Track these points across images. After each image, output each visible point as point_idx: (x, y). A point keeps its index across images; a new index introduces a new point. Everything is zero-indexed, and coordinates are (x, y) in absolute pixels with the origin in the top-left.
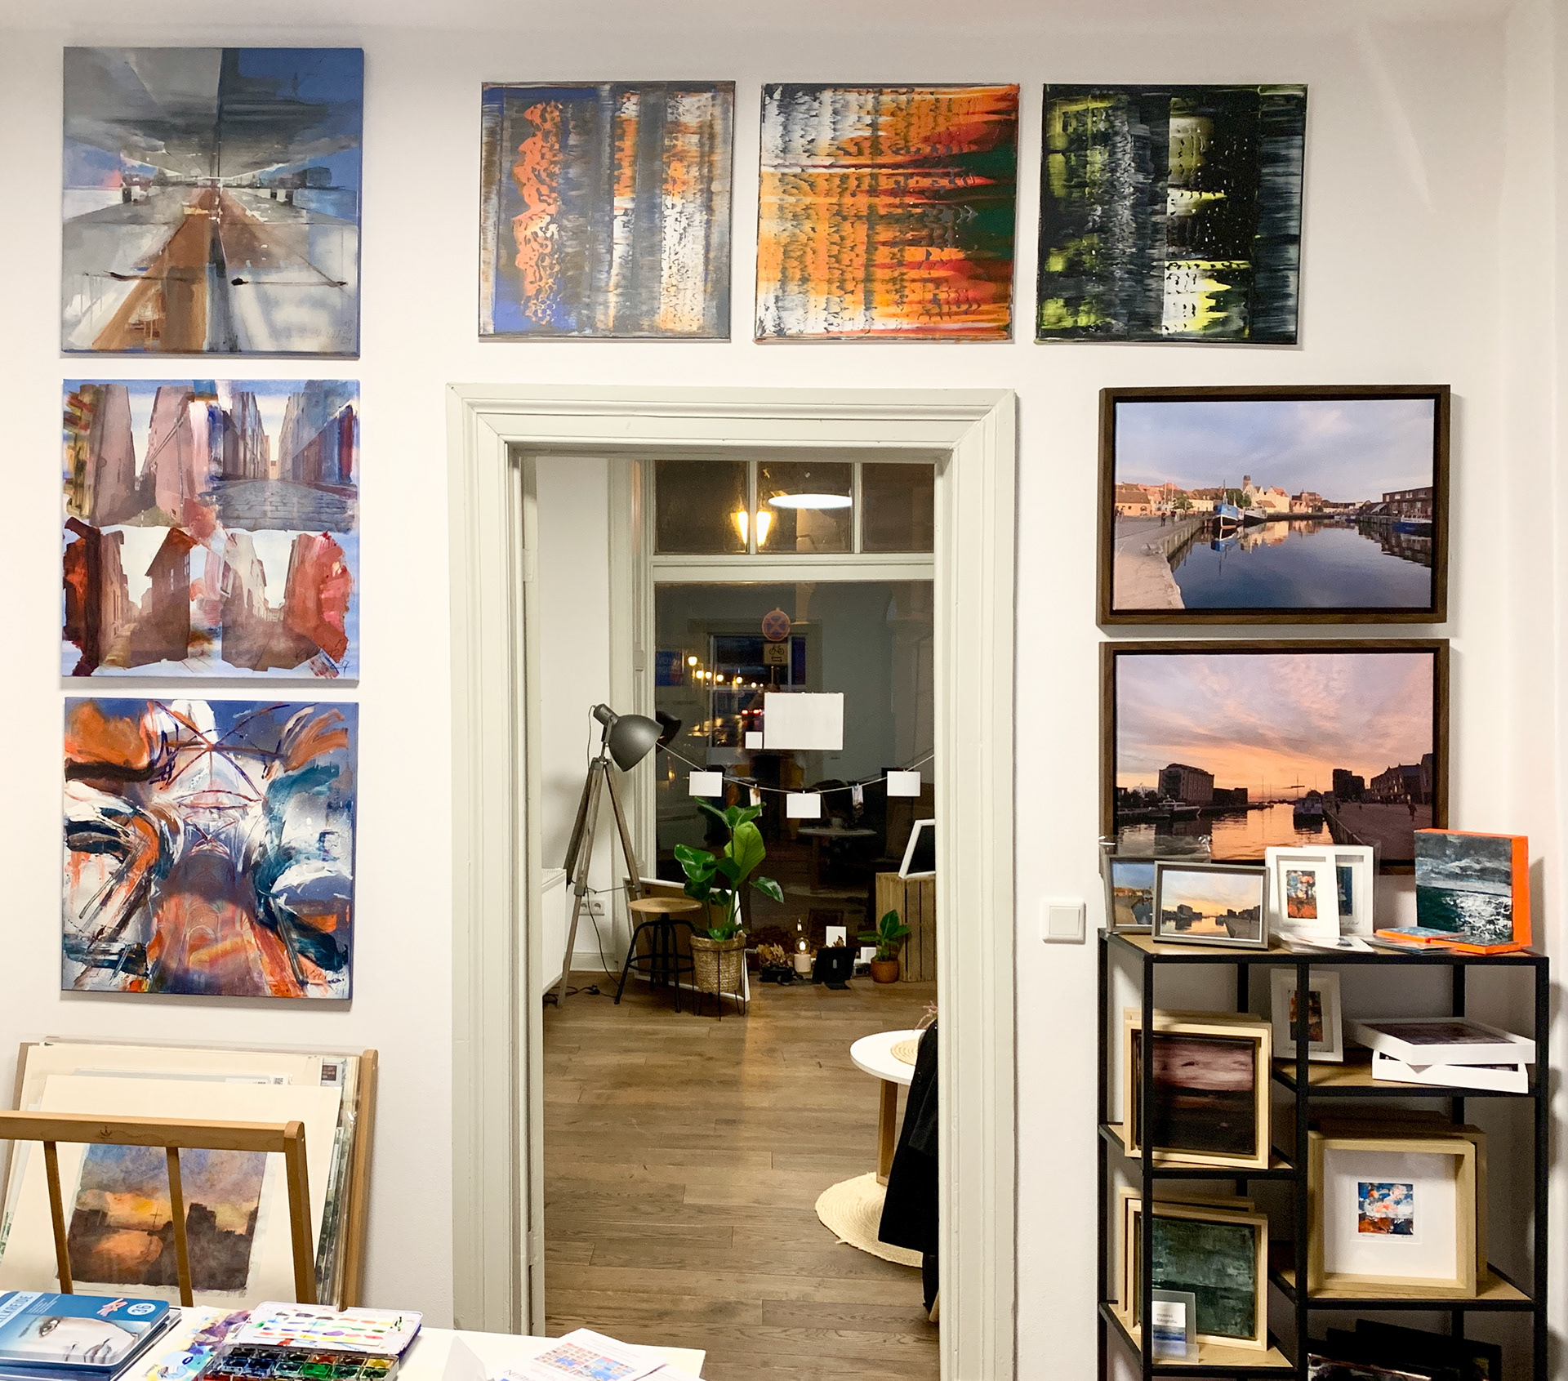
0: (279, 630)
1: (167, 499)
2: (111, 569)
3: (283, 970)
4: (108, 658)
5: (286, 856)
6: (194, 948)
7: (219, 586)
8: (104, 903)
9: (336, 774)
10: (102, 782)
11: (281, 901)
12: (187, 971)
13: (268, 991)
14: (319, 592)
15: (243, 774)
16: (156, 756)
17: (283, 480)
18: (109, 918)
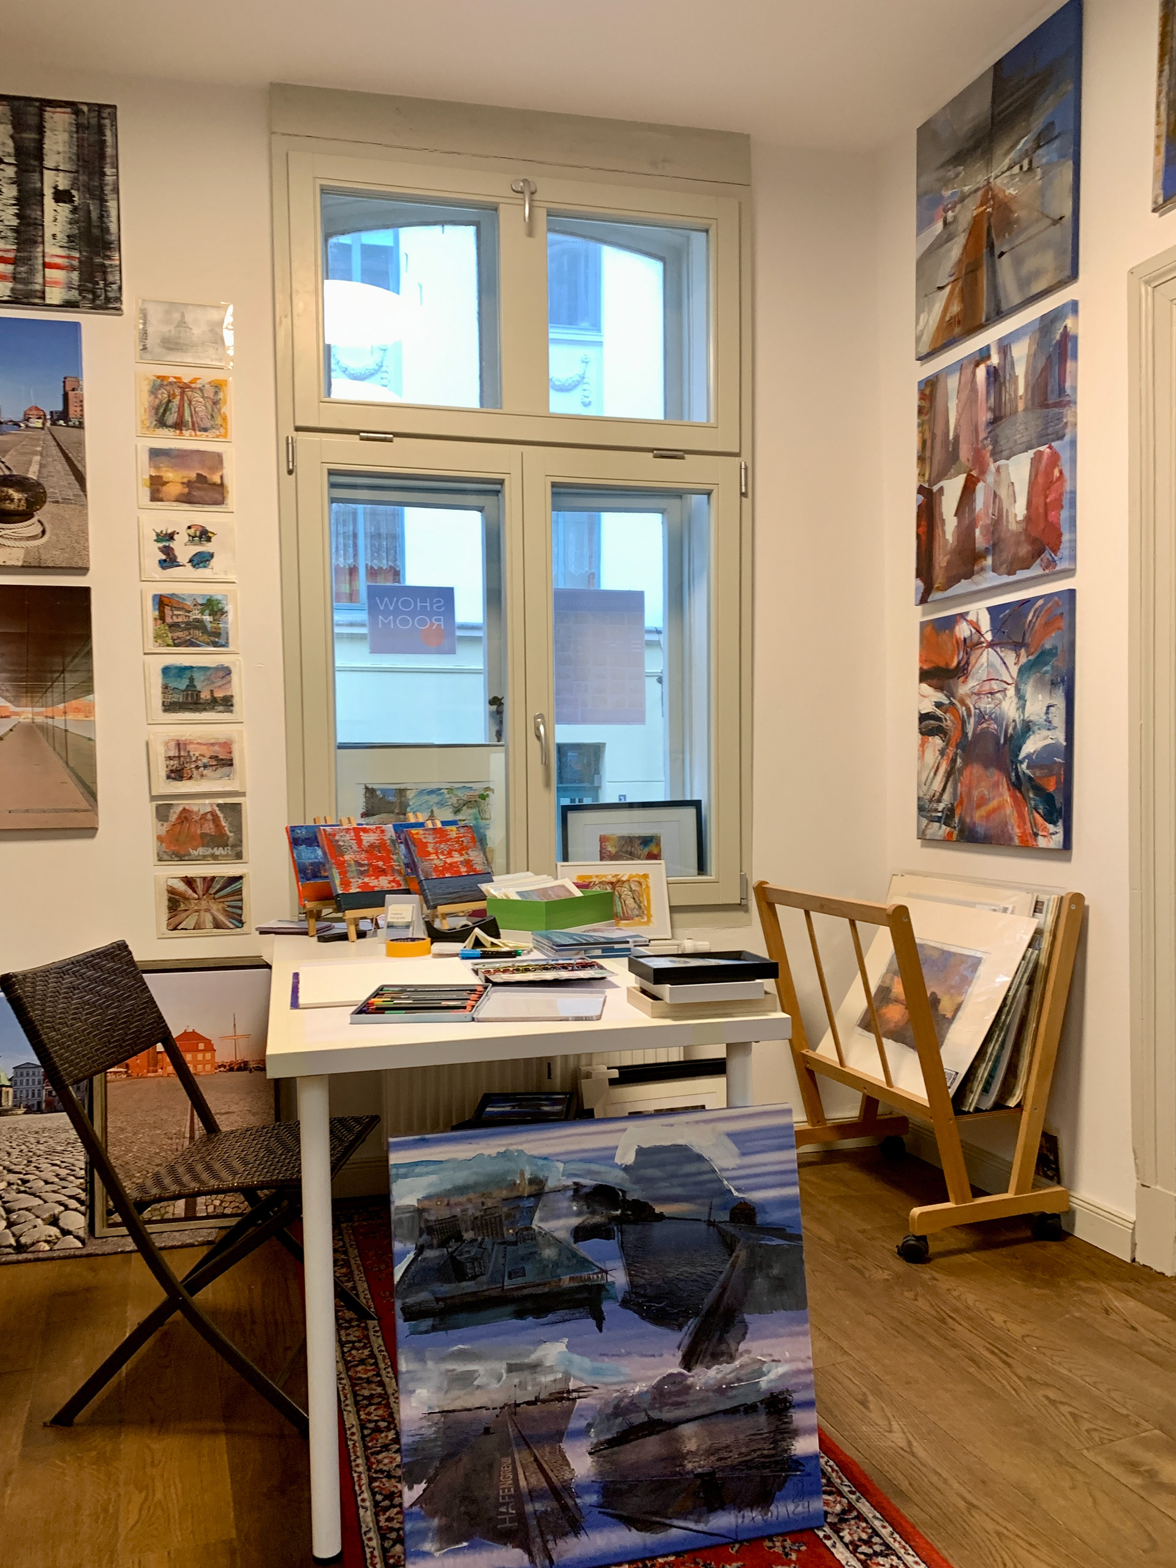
0: (1023, 538)
1: (965, 453)
2: (937, 519)
3: (1025, 824)
4: (936, 586)
5: (1027, 728)
6: (979, 806)
7: (991, 511)
8: (935, 774)
9: (1055, 655)
10: (934, 682)
11: (1024, 766)
12: (974, 824)
13: (1017, 841)
14: (1046, 497)
15: (1005, 663)
16: (961, 656)
17: (1026, 409)
18: (937, 785)
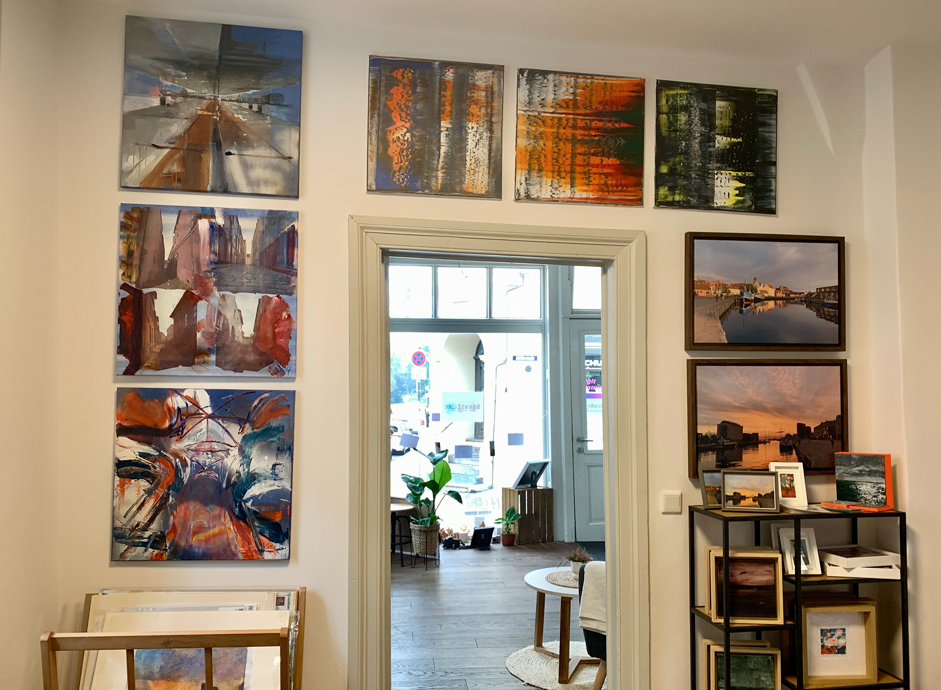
0: (250, 349)
1: (183, 274)
2: (148, 314)
3: (249, 543)
4: (145, 365)
5: (253, 478)
6: (195, 533)
7: (214, 324)
8: (139, 508)
9: (283, 431)
10: (139, 437)
12: (191, 546)
13: (241, 556)
14: (275, 328)
15: (227, 431)
16: (174, 421)
17: (254, 265)
18: (142, 517)
